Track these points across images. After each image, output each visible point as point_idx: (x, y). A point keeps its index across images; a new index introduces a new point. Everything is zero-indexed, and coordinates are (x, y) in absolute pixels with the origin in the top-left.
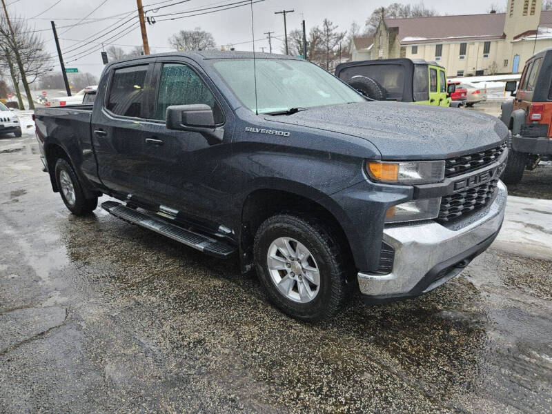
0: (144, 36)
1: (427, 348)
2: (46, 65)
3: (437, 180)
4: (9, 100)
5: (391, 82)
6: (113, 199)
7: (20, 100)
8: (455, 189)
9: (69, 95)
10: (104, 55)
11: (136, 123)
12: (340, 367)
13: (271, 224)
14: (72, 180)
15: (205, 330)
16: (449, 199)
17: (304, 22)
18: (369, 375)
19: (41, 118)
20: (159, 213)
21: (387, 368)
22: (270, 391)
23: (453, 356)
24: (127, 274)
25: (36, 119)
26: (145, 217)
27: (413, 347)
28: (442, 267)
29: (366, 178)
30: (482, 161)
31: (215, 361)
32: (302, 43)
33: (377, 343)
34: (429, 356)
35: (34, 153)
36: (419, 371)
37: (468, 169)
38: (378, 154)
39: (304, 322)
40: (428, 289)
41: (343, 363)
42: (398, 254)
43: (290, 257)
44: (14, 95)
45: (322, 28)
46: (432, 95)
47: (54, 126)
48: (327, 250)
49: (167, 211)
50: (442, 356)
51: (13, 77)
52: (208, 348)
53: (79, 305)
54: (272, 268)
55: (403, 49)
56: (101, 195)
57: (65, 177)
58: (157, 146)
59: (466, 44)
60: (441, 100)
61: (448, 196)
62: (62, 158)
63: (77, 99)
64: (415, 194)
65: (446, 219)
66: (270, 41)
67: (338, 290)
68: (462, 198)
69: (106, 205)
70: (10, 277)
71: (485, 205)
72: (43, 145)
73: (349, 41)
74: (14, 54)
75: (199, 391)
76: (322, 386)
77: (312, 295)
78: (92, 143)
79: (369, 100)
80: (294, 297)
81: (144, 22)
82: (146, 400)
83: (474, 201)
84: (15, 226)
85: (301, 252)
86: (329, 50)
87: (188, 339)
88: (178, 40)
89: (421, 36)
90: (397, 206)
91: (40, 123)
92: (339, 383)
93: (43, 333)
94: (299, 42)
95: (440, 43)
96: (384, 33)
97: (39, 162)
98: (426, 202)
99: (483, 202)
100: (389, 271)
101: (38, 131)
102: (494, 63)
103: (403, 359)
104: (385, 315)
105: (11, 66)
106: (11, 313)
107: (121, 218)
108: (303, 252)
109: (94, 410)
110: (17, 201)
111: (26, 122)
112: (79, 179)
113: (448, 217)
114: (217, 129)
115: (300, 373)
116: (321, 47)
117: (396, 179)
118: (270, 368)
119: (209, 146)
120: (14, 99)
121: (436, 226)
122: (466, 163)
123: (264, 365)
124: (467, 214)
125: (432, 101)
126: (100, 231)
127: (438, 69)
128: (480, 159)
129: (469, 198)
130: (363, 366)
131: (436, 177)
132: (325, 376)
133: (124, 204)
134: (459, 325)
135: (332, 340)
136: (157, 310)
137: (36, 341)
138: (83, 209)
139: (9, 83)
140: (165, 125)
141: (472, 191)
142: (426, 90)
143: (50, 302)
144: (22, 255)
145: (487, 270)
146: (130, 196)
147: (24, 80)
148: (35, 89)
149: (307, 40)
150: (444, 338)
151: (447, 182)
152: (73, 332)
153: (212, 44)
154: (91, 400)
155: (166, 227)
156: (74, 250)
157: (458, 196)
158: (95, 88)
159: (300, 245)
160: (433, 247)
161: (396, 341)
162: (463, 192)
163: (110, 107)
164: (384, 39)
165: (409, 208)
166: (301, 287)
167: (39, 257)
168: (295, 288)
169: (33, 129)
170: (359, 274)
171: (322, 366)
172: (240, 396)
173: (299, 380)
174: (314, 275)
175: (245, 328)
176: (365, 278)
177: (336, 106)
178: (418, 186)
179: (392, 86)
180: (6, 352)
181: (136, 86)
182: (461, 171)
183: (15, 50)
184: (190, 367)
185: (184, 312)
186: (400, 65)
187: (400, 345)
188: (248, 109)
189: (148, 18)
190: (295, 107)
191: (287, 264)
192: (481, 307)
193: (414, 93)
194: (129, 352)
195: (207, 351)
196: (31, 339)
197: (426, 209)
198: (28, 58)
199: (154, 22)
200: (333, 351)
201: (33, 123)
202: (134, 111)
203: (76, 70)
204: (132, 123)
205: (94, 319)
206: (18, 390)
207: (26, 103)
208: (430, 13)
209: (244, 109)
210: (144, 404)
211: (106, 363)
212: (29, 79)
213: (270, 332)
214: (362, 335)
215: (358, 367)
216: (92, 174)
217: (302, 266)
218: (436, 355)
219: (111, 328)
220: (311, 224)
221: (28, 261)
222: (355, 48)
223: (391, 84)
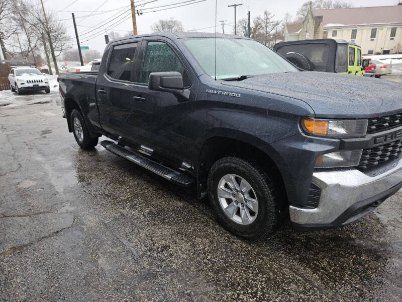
0: (134, 23)
1: (343, 269)
2: (68, 44)
3: (360, 135)
4: (42, 68)
5: (317, 57)
6: (109, 139)
7: (50, 68)
8: (375, 143)
9: (82, 65)
10: (106, 37)
11: (127, 85)
12: (272, 277)
13: (222, 163)
14: (81, 124)
15: (170, 239)
16: (369, 151)
17: (249, 12)
18: (295, 286)
19: (63, 80)
20: (140, 151)
21: (310, 282)
22: (217, 291)
23: (364, 276)
24: (116, 193)
25: (60, 81)
26: (131, 154)
27: (331, 267)
28: (359, 206)
29: (301, 131)
30: (398, 121)
31: (177, 264)
32: (247, 29)
33: (302, 261)
34: (344, 275)
35: (58, 105)
36: (336, 287)
37: (386, 128)
38: (312, 112)
39: (243, 239)
40: (346, 223)
41: (274, 275)
42: (323, 192)
43: (236, 189)
44: (46, 64)
45: (263, 17)
46: (350, 68)
47: (72, 86)
48: (266, 186)
49: (145, 149)
50: (354, 276)
51: (46, 52)
52: (171, 253)
53: (83, 213)
54: (221, 197)
55: (326, 33)
56: (101, 136)
57: (77, 122)
58: (141, 102)
59: (376, 29)
60: (357, 72)
61: (368, 149)
62: (74, 108)
63: (87, 68)
64: (341, 146)
65: (365, 167)
66: (223, 27)
67: (272, 218)
68: (380, 150)
69: (104, 143)
70: (38, 190)
71: (397, 157)
72: (63, 99)
73: (283, 27)
74: (47, 36)
75: (164, 285)
76: (257, 291)
77: (251, 219)
78: (96, 99)
79: (302, 71)
80: (237, 219)
81: (135, 13)
82: (126, 288)
83: (389, 154)
84: (44, 155)
85: (244, 186)
86: (267, 34)
87: (157, 245)
88: (157, 27)
89: (340, 23)
90: (325, 155)
91: (62, 83)
92: (271, 290)
93: (57, 232)
94: (245, 28)
95: (355, 29)
96: (311, 20)
97: (61, 111)
98: (349, 153)
99: (396, 154)
100: (316, 206)
101: (60, 89)
102: (399, 44)
103: (322, 276)
104: (309, 239)
105: (45, 45)
106: (37, 216)
107: (114, 153)
108: (246, 186)
109: (89, 292)
110: (45, 137)
111: (53, 83)
112: (87, 124)
113: (366, 165)
114: (185, 90)
115: (240, 279)
116: (261, 31)
117: (326, 133)
118: (217, 273)
119: (179, 103)
120: (46, 67)
121: (357, 172)
122: (385, 122)
123: (213, 270)
124: (382, 163)
125: (350, 72)
126: (99, 161)
127: (356, 48)
128: (396, 120)
129: (385, 150)
130: (290, 278)
131: (359, 133)
132: (260, 283)
133: (116, 143)
134: (369, 251)
135: (266, 256)
136: (136, 221)
137: (53, 237)
138: (88, 145)
139: (43, 56)
140: (148, 87)
141: (388, 145)
142: (345, 64)
143: (63, 210)
144: (46, 175)
145: (393, 209)
146: (120, 137)
147: (53, 54)
148: (60, 61)
149: (251, 26)
150: (358, 262)
151: (369, 137)
152: (78, 233)
153: (181, 29)
154: (87, 284)
155: (144, 161)
156: (81, 174)
157: (376, 149)
158: (100, 60)
159: (243, 181)
160: (353, 189)
161: (317, 260)
162: (381, 146)
163: (109, 73)
164: (311, 25)
165: (334, 157)
166: (243, 213)
167: (58, 177)
168: (238, 213)
169: (58, 88)
170: (291, 206)
171: (257, 275)
172: (194, 292)
173: (239, 284)
174: (253, 204)
175: (199, 240)
176: (295, 209)
177: (277, 75)
178: (343, 140)
179: (318, 60)
180: (32, 243)
181: (128, 59)
182: (381, 129)
183: (48, 33)
184: (158, 266)
185: (155, 224)
186: (326, 44)
187: (320, 264)
188: (209, 75)
189: (137, 11)
190: (244, 75)
191: (233, 194)
192: (388, 239)
193: (336, 67)
194: (115, 250)
195: (171, 255)
196: (50, 236)
197: (349, 159)
198: (56, 39)
199: (141, 14)
200: (266, 264)
201: (57, 84)
202: (126, 76)
203: (87, 48)
204: (124, 85)
205: (92, 225)
206: (39, 272)
207: (53, 70)
208: (348, 6)
209: (206, 75)
210: (124, 291)
211: (99, 257)
212: (56, 53)
213: (217, 245)
214: (289, 253)
215: (286, 279)
216: (95, 121)
217: (244, 196)
218: (350, 275)
219: (104, 232)
220: (254, 165)
221: (50, 180)
222: (287, 32)
223: (317, 59)
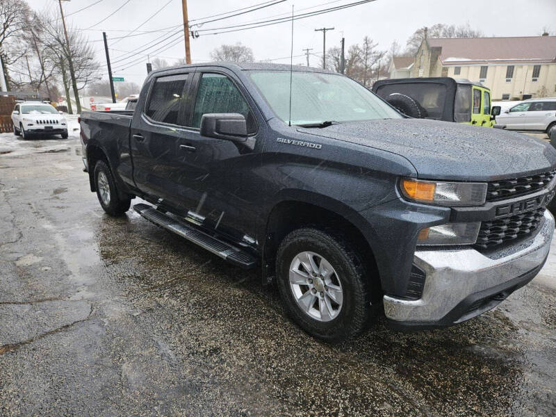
0: (187, 49)
1: (456, 384)
2: (95, 73)
3: (477, 203)
4: (58, 105)
5: (430, 101)
6: (145, 202)
7: (69, 104)
8: (497, 215)
9: (114, 102)
10: (149, 66)
11: (173, 129)
12: (359, 393)
13: (295, 237)
14: (109, 181)
15: (222, 339)
16: (490, 225)
17: (343, 39)
18: (389, 406)
19: (87, 121)
20: (186, 219)
21: (410, 401)
22: (283, 410)
23: (484, 395)
24: (152, 275)
25: (81, 122)
26: (173, 222)
27: (440, 381)
28: (477, 298)
29: (399, 196)
30: (529, 186)
31: (229, 372)
32: (340, 61)
33: (400, 372)
34: (457, 393)
35: (78, 155)
36: (445, 408)
37: (513, 194)
38: (414, 171)
39: (323, 341)
40: (459, 321)
41: (361, 391)
42: (429, 279)
43: (313, 272)
44: (64, 100)
45: (361, 46)
46: (474, 117)
47: (98, 129)
48: (353, 269)
49: (195, 217)
50: (471, 394)
51: (65, 83)
52: (223, 358)
53: (104, 302)
54: (293, 283)
55: (445, 70)
56: (135, 198)
57: (103, 178)
58: (190, 152)
59: (513, 67)
60: (484, 122)
61: (489, 222)
62: (99, 159)
63: (121, 105)
64: (452, 216)
65: (485, 246)
66: (308, 58)
67: (360, 310)
68: (504, 225)
69: (138, 208)
70: (43, 269)
71: (530, 235)
72: (85, 146)
73: (388, 60)
74: (68, 62)
75: (210, 401)
76: (338, 411)
77: (333, 314)
78: (130, 147)
79: (406, 118)
80: (314, 314)
81: (189, 36)
82: (158, 404)
83: (517, 230)
84: (54, 222)
85: (325, 268)
86: (367, 68)
87: (204, 346)
88: (218, 54)
89: (466, 58)
90: (431, 228)
91: (86, 126)
92: (356, 411)
93: (68, 326)
94: (337, 59)
95: (486, 65)
96: (426, 52)
97: (82, 163)
98: (463, 226)
99: (528, 231)
100: (419, 297)
101: (82, 133)
102: (544, 87)
103: (427, 393)
104: (411, 343)
105: (64, 73)
106: (41, 303)
107: (151, 221)
108: (327, 268)
109: (107, 407)
110: (58, 198)
111: (72, 125)
112: (116, 181)
113: (487, 244)
114: (249, 138)
115: (316, 395)
116: (359, 65)
117: (432, 199)
118: (284, 386)
119: (239, 155)
120: (64, 104)
121: (474, 252)
122: (511, 188)
123: (279, 382)
124: (509, 243)
125: (474, 123)
126: (130, 232)
127: (483, 90)
128: (527, 184)
129: (512, 225)
130: (383, 395)
131: (476, 200)
132: (342, 401)
133: (155, 207)
134: (492, 362)
135: (353, 364)
136: (177, 314)
137: (60, 333)
138: (116, 210)
139: (61, 88)
140: (199, 133)
141: (515, 218)
142: (468, 111)
143: (77, 296)
144: (57, 249)
145: (527, 305)
146: (161, 200)
147: (75, 87)
148: (84, 95)
149: (346, 58)
150: (475, 376)
151: (489, 206)
152: (95, 328)
153: (251, 58)
154: (105, 398)
155: (192, 232)
156: (104, 248)
157: (500, 222)
158: (137, 96)
159: (324, 261)
160: (468, 276)
161: (421, 372)
162: (506, 218)
163: (150, 113)
164: (425, 59)
165: (444, 231)
166: (322, 305)
167: (73, 252)
168: (316, 306)
169: (79, 131)
170: (386, 297)
171: (339, 390)
172: (251, 411)
173: (313, 402)
174: (336, 293)
175: (262, 341)
176: (392, 301)
177: (373, 122)
178: (456, 209)
179: (432, 105)
180: (32, 341)
181: (176, 95)
182: (504, 196)
183: (69, 58)
184: (204, 375)
185: (202, 319)
186: (442, 84)
187: (425, 377)
188: (281, 120)
189: (192, 32)
190: (329, 120)
191: (309, 279)
192: (518, 345)
193: (455, 114)
194: (146, 353)
195: (222, 361)
196: (57, 331)
197: (463, 235)
198: (80, 66)
199: (197, 36)
200: (351, 376)
201: (78, 126)
202: (171, 118)
203: (122, 79)
204: (169, 130)
205: (117, 317)
206: (39, 379)
207: (74, 107)
208: (476, 34)
209: (277, 120)
210: (156, 408)
211: (123, 362)
212: (79, 85)
213: (287, 348)
214: (384, 362)
215: (378, 396)
216: (128, 177)
217: (324, 283)
218: (465, 393)
219: (132, 328)
220: (337, 240)
221: (62, 255)
222: (394, 66)
223: (430, 103)
